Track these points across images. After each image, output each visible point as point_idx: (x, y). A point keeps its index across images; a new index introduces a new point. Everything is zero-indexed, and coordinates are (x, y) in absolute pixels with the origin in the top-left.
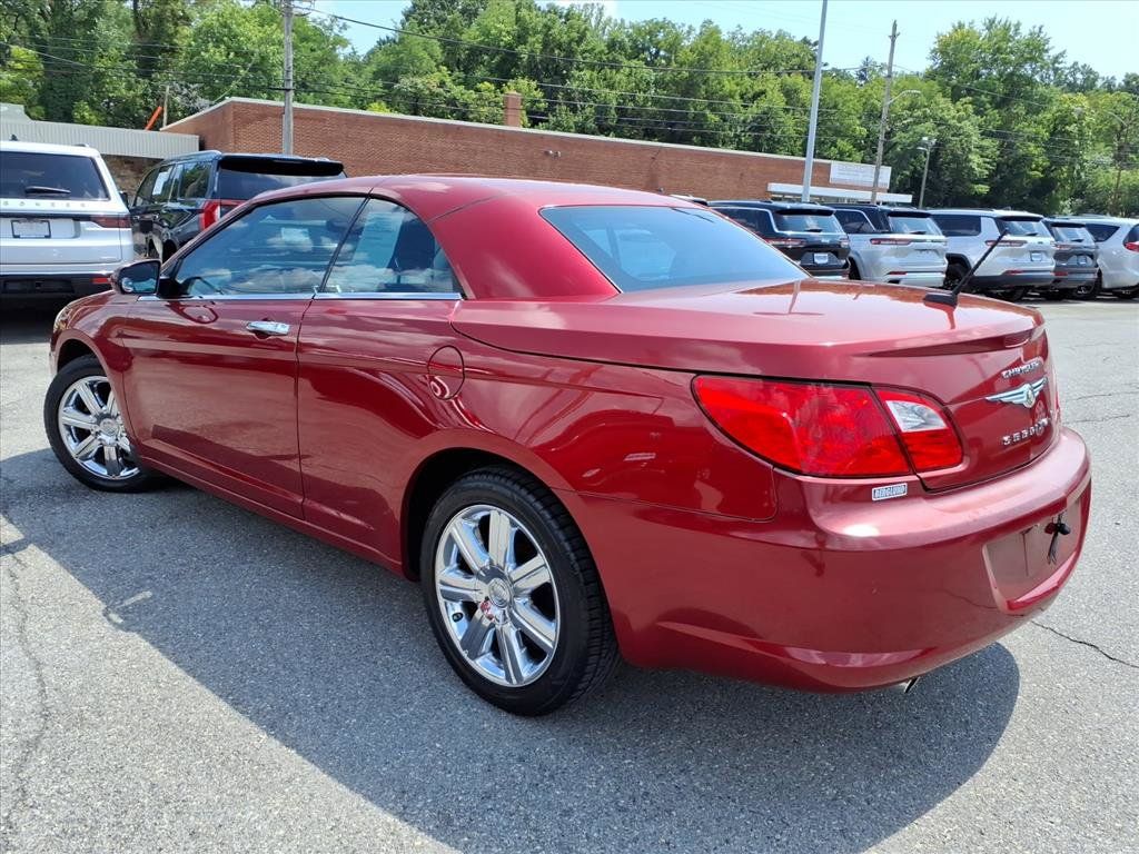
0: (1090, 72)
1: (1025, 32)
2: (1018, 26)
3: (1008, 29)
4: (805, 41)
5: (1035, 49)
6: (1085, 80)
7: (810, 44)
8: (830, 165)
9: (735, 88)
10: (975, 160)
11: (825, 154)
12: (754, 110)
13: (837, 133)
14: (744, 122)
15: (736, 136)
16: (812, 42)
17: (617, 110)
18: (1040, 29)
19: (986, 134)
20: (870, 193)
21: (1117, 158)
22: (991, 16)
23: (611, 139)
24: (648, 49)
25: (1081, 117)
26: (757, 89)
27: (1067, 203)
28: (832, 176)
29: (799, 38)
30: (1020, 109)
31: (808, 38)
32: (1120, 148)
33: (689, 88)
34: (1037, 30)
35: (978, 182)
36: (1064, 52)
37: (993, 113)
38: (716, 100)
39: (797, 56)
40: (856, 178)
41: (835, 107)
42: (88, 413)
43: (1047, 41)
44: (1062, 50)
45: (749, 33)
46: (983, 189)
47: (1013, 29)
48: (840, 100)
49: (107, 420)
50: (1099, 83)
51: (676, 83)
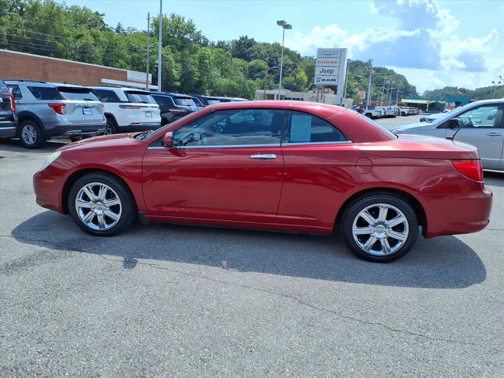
0: (205, 39)
1: (186, 21)
2: (183, 18)
3: (180, 19)
4: (97, 13)
5: (190, 28)
6: (204, 41)
7: (99, 15)
8: (126, 72)
9: (69, 32)
10: (175, 72)
11: (114, 66)
12: (79, 43)
13: (119, 57)
14: (75, 48)
15: (72, 55)
16: (100, 14)
17: (8, 37)
18: (192, 20)
19: (177, 61)
20: (145, 85)
21: (222, 74)
22: (173, 13)
23: (6, 50)
24: (16, 7)
25: (209, 57)
26: (79, 33)
27: (207, 91)
28: (128, 77)
29: (94, 12)
30: (187, 52)
31: (99, 12)
32: (222, 70)
33: (45, 29)
34: (190, 21)
35: (176, 81)
36: (201, 31)
37: (179, 53)
38: (59, 37)
39: (94, 19)
40: (137, 78)
41: (116, 45)
42: (89, 200)
43: (194, 26)
44: (200, 30)
45: (69, 7)
46: (178, 84)
47: (182, 19)
48: (118, 42)
49: (99, 203)
50: (209, 43)
51: (37, 26)
